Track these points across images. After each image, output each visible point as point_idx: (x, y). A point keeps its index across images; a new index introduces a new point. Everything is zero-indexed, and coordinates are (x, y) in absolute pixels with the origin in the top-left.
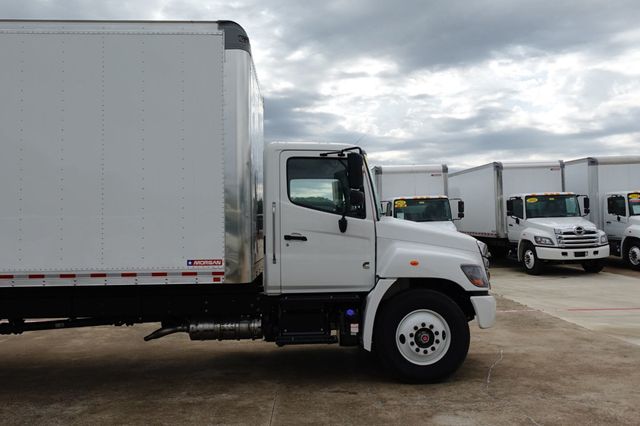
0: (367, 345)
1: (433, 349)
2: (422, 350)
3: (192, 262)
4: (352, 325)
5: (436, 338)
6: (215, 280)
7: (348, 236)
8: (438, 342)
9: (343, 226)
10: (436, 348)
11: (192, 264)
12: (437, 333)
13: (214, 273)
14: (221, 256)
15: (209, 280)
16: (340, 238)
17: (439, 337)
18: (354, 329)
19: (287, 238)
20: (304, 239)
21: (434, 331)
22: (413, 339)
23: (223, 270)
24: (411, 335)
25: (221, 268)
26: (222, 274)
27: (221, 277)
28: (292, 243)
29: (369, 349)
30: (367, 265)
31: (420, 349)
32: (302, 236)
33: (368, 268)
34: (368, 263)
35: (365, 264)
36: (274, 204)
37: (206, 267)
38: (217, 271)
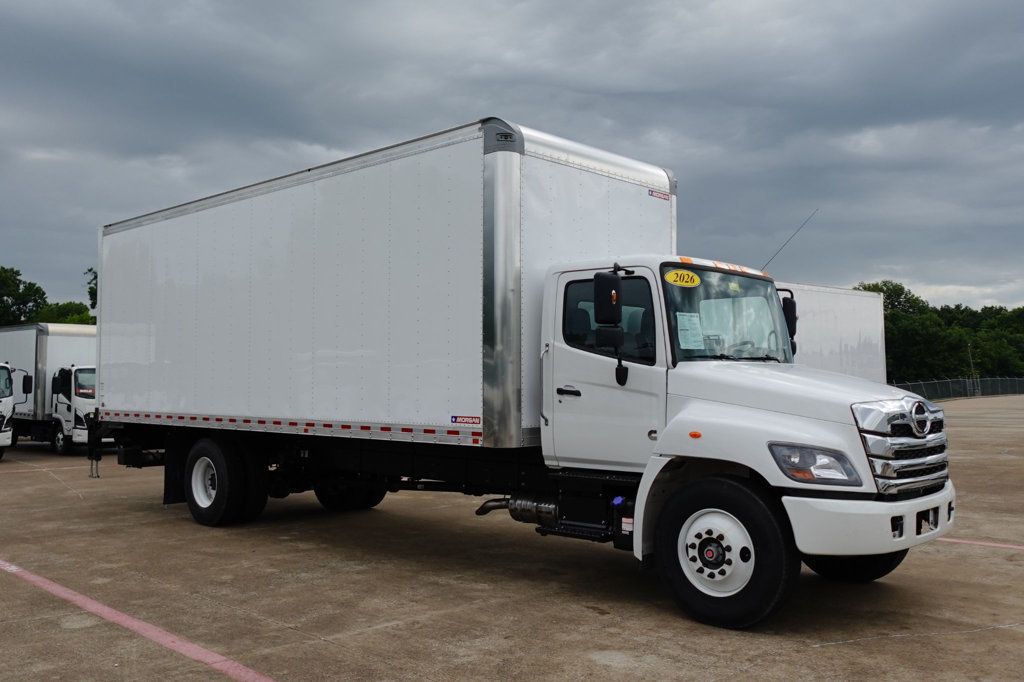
0: (638, 552)
1: (723, 573)
2: (707, 571)
3: (455, 419)
4: (624, 520)
5: (728, 556)
6: (476, 441)
7: (628, 390)
8: (729, 562)
9: (622, 376)
10: (728, 573)
11: (455, 422)
12: (729, 549)
13: (474, 434)
14: (479, 413)
15: (469, 443)
16: (619, 393)
17: (734, 556)
18: (626, 525)
19: (560, 392)
20: (577, 394)
21: (724, 544)
22: (695, 553)
23: (481, 431)
24: (694, 546)
25: (479, 427)
26: (479, 434)
27: (480, 438)
28: (566, 398)
29: (641, 559)
30: (653, 435)
31: (705, 569)
32: (576, 389)
33: (655, 439)
34: (655, 432)
35: (651, 432)
36: (547, 346)
37: (467, 425)
38: (476, 431)
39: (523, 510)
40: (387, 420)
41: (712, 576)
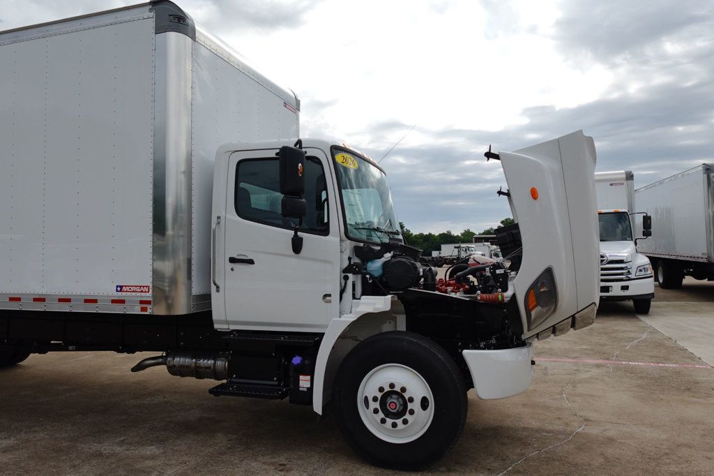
0: (318, 407)
1: (405, 422)
2: (389, 421)
3: (120, 288)
4: (301, 377)
5: (410, 406)
6: (144, 309)
7: (305, 258)
8: (412, 412)
9: (297, 246)
10: (410, 422)
11: (121, 291)
12: (411, 400)
13: (142, 302)
14: (148, 281)
15: (137, 310)
16: (294, 260)
17: (416, 406)
18: (304, 382)
19: (232, 260)
20: (251, 262)
21: (407, 396)
22: (377, 405)
23: (150, 299)
24: (375, 399)
25: (148, 296)
26: (149, 302)
27: (149, 307)
28: (237, 266)
29: (320, 413)
30: (328, 298)
31: (387, 419)
32: (250, 257)
33: (330, 302)
34: (330, 295)
35: (326, 296)
36: (219, 218)
37: (134, 294)
38: (144, 299)
39: (182, 366)
40: (40, 290)
41: (394, 425)
